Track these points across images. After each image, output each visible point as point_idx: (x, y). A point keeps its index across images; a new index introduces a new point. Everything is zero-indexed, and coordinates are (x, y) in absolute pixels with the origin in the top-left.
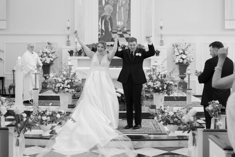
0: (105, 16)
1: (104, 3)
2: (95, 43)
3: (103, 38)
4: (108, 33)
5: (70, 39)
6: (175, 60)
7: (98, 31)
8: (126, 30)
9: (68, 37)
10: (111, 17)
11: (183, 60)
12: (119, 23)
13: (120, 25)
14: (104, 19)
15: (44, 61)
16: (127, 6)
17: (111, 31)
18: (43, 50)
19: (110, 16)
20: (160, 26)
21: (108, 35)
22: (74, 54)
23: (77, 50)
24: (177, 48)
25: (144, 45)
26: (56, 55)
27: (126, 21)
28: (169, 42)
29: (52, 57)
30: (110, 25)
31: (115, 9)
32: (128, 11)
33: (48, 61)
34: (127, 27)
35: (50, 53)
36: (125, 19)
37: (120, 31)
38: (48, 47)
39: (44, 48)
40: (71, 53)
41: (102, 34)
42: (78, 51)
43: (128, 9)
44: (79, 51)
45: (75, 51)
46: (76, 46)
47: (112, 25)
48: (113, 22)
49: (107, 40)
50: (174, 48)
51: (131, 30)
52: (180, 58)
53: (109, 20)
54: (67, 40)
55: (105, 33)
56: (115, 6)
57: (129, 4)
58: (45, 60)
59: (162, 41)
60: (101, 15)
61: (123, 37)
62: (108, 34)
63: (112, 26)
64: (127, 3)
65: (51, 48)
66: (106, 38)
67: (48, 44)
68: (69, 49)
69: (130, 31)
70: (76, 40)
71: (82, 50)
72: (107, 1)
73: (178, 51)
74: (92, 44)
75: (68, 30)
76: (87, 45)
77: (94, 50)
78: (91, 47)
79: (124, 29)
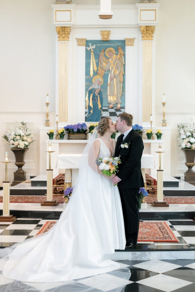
0: (93, 89)
1: (92, 73)
2: (81, 124)
3: (91, 117)
5: (49, 118)
6: (181, 144)
7: (85, 108)
8: (120, 107)
9: (47, 115)
10: (100, 91)
11: (191, 145)
12: (110, 98)
13: (112, 100)
14: (92, 93)
15: (17, 146)
16: (121, 77)
17: (101, 108)
18: (16, 132)
19: (99, 89)
20: (163, 102)
21: (96, 113)
22: (54, 136)
23: (58, 132)
24: (183, 129)
25: (142, 126)
26: (31, 138)
27: (120, 96)
28: (173, 122)
29: (26, 141)
30: (100, 100)
31: (106, 81)
32: (122, 83)
33: (22, 146)
34: (121, 103)
35: (24, 135)
36: (119, 93)
37: (112, 108)
38: (22, 128)
39: (17, 129)
40: (51, 135)
41: (90, 112)
42: (60, 133)
43: (122, 81)
44: (61, 133)
45: (55, 133)
46: (57, 127)
47: (102, 100)
48: (103, 96)
49: (95, 120)
50: (179, 130)
51: (126, 108)
52: (187, 142)
53: (99, 94)
54: (46, 119)
55: (93, 110)
56: (105, 77)
57: (123, 75)
58: (19, 144)
59: (164, 121)
60: (88, 88)
61: (116, 115)
62: (97, 111)
63: (102, 102)
64: (120, 73)
65: (25, 130)
66: (94, 117)
67: (22, 124)
68: (49, 131)
69: (124, 108)
70: (57, 119)
71: (65, 132)
72: (96, 71)
73: (185, 133)
74: (77, 125)
75: (47, 107)
76: (71, 125)
77: (80, 132)
78: (75, 128)
79: (117, 105)
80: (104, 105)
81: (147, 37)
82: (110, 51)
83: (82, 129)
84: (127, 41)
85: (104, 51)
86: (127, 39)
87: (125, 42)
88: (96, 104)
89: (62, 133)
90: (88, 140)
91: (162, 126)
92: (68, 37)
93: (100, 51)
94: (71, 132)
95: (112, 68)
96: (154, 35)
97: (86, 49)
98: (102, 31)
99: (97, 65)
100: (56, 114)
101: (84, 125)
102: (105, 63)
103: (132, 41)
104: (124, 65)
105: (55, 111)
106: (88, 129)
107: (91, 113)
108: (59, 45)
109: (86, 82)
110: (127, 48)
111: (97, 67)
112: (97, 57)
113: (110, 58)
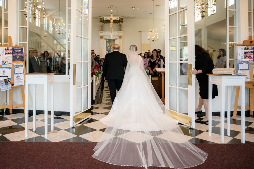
19: (109, 50)
30: (110, 52)
81: (120, 38)
82: (112, 41)
92: (103, 38)
95: (112, 45)
97: (107, 41)
98: (110, 37)
99: (109, 44)
108: (100, 40)
109: (106, 48)
110: (116, 41)
112: (109, 42)
113: (112, 43)
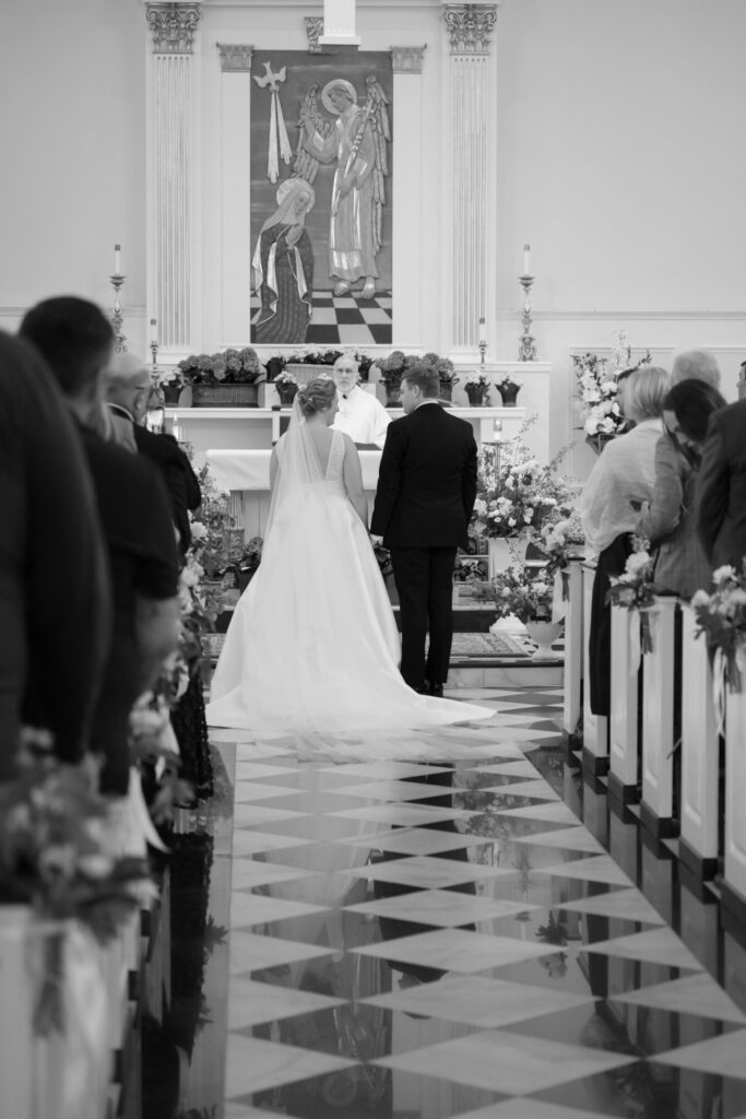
0: (279, 227)
1: (273, 169)
2: (240, 350)
3: (271, 325)
4: (294, 302)
6: (584, 423)
7: (249, 293)
8: (374, 291)
9: (119, 321)
10: (304, 232)
11: (615, 425)
12: (340, 258)
13: (345, 267)
14: (275, 241)
16: (376, 184)
17: (306, 296)
19: (300, 228)
20: (523, 276)
21: (291, 312)
23: (160, 380)
24: (591, 370)
25: (451, 359)
27: (372, 251)
28: (560, 344)
30: (304, 267)
31: (323, 199)
32: (379, 205)
34: (375, 279)
36: (369, 242)
37: (347, 294)
41: (267, 310)
42: (166, 384)
43: (383, 197)
44: (170, 382)
46: (155, 362)
47: (312, 267)
48: (315, 253)
49: (287, 337)
50: (580, 372)
51: (395, 293)
52: (602, 414)
53: (298, 244)
55: (278, 302)
56: (321, 184)
57: (384, 177)
59: (527, 340)
60: (262, 224)
61: (360, 320)
62: (294, 305)
63: (312, 274)
64: (375, 171)
66: (284, 326)
69: (391, 296)
70: (152, 334)
71: (182, 379)
72: (287, 162)
73: (599, 384)
74: (224, 355)
75: (117, 290)
76: (203, 357)
77: (236, 379)
78: (219, 367)
79: (364, 285)
80: (316, 283)
81: (467, 43)
82: (339, 90)
83: (242, 369)
84: (399, 57)
85: (318, 90)
86: (399, 50)
87: (391, 59)
88: (291, 282)
89: (173, 384)
90: (263, 407)
91: (519, 360)
92: (190, 42)
93: (303, 91)
94: (204, 382)
95: (347, 151)
96: (493, 37)
97: (254, 84)
98: (308, 19)
99: (294, 139)
100: (150, 316)
101: (249, 355)
102: (320, 133)
103: (416, 56)
104: (389, 142)
105: (144, 306)
106: (263, 370)
107: (272, 312)
108: (158, 69)
109: (253, 199)
110: (399, 80)
111: (293, 146)
112: (292, 112)
113: (336, 117)
